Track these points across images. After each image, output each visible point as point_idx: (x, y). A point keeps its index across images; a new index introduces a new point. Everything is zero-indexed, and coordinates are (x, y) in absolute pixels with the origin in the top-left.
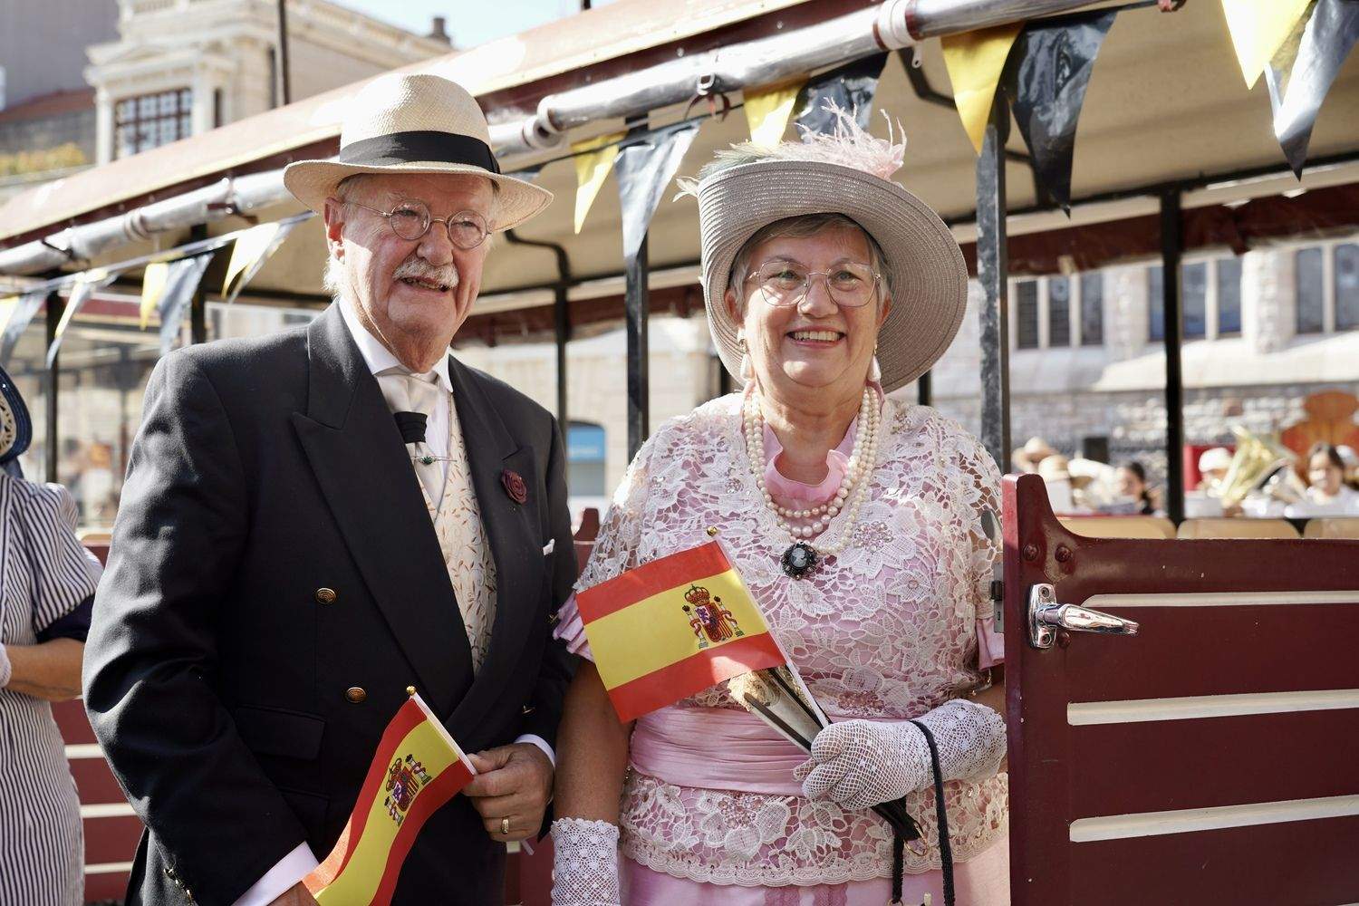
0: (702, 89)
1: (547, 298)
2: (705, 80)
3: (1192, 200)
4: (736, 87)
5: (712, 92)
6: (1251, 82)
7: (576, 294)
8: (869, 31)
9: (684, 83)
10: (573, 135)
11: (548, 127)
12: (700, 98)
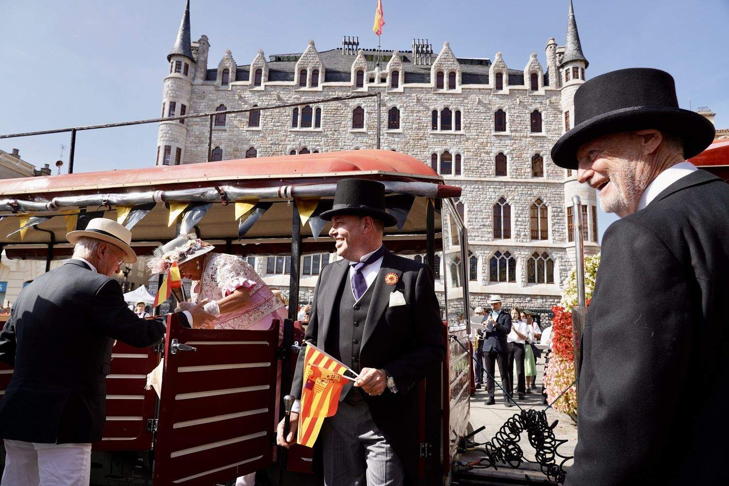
0: (103, 203)
1: (45, 246)
2: (105, 201)
3: (234, 242)
4: (114, 204)
5: (106, 205)
6: (236, 219)
7: (55, 246)
8: (151, 197)
9: (99, 200)
10: (62, 209)
11: (55, 206)
12: (103, 205)
